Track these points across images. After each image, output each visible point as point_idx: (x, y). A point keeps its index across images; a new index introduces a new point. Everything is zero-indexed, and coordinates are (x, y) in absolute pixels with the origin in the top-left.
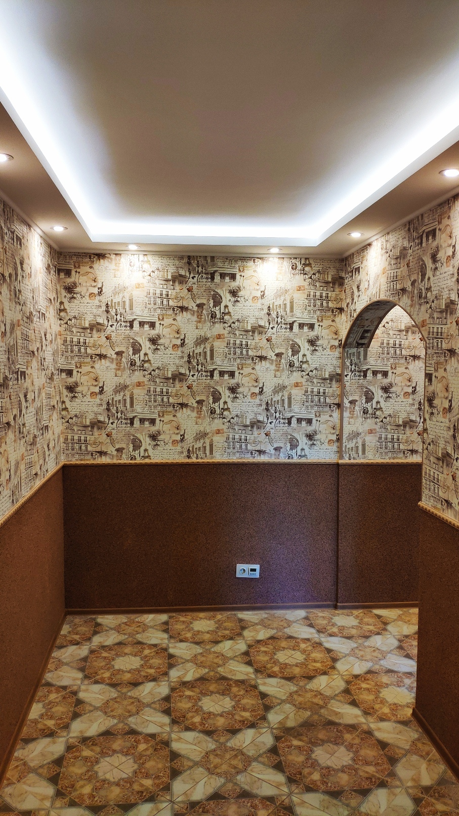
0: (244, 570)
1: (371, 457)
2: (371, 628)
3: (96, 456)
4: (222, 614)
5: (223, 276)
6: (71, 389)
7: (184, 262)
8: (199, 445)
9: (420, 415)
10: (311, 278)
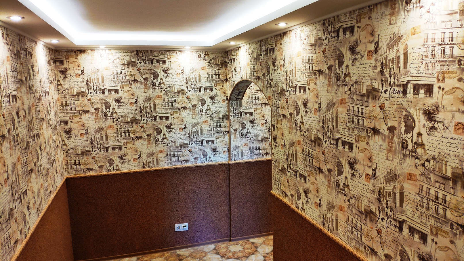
0: (179, 227)
1: (245, 158)
2: (249, 251)
3: (86, 171)
4: (168, 253)
5: (158, 61)
6: (68, 132)
7: (134, 53)
8: (150, 160)
9: (269, 134)
10: (209, 62)
